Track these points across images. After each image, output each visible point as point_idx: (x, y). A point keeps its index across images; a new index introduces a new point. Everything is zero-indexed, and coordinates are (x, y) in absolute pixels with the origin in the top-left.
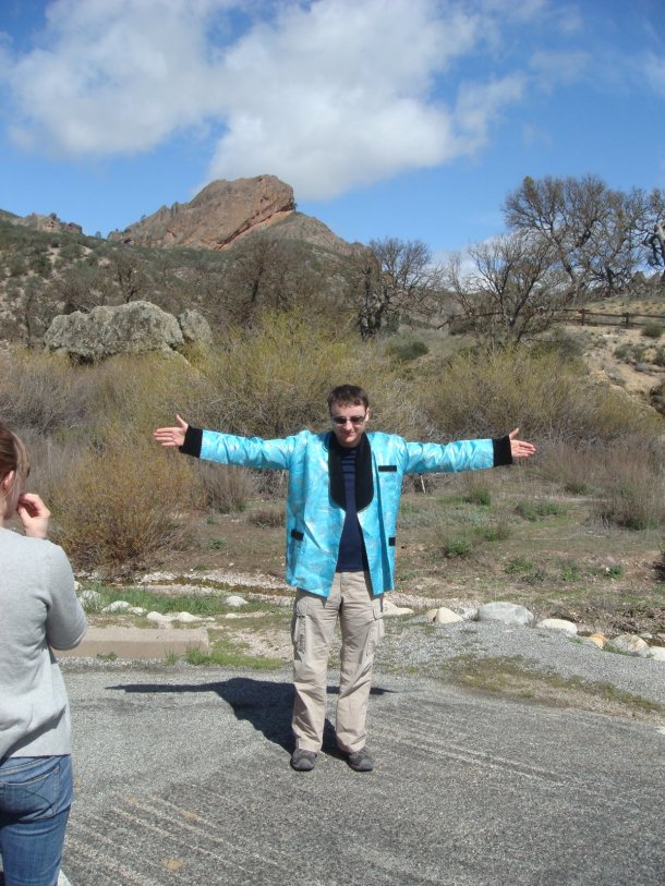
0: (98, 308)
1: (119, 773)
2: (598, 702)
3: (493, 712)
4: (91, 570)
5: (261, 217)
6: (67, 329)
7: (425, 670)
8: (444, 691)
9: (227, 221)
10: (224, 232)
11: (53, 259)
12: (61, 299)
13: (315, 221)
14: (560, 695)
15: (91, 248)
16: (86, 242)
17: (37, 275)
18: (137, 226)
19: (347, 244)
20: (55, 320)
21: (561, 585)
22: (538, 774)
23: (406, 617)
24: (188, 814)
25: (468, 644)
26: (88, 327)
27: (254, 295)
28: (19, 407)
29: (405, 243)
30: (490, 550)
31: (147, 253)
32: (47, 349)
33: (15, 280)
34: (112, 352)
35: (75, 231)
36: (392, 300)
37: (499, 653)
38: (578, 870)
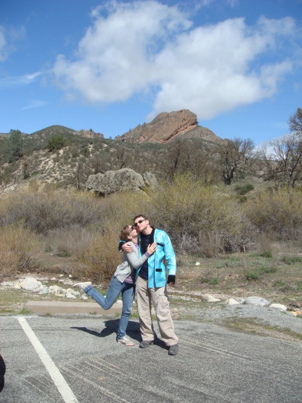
0: (108, 172)
1: (89, 351)
2: (282, 335)
3: (236, 337)
4: (98, 284)
5: (183, 128)
6: (95, 181)
7: (216, 321)
8: (220, 329)
9: (167, 130)
10: (166, 135)
11: (90, 149)
12: (93, 168)
13: (207, 130)
14: (267, 332)
15: (107, 144)
16: (105, 141)
17: (83, 156)
18: (127, 134)
19: (221, 139)
20: (90, 177)
21: (296, 292)
22: (245, 358)
23: (216, 302)
24: (110, 364)
25: (237, 313)
26: (104, 180)
27: (176, 164)
28: (73, 215)
29: (243, 140)
30: (267, 277)
31: (132, 146)
32: (86, 190)
33: (74, 159)
34: (114, 190)
35: (100, 136)
36: (238, 166)
37: (248, 316)
38: (245, 388)
